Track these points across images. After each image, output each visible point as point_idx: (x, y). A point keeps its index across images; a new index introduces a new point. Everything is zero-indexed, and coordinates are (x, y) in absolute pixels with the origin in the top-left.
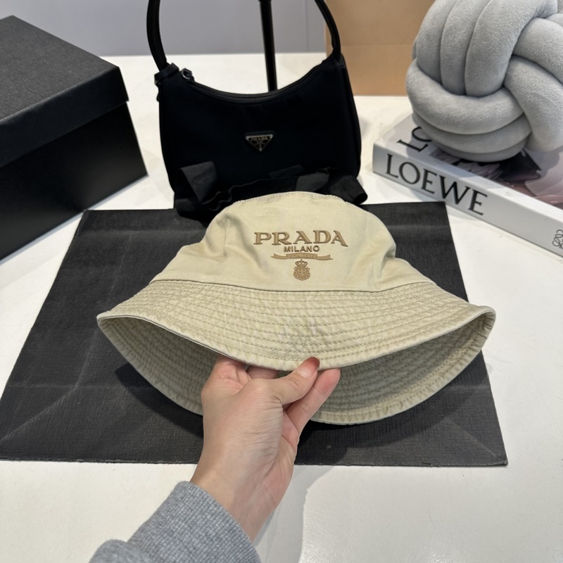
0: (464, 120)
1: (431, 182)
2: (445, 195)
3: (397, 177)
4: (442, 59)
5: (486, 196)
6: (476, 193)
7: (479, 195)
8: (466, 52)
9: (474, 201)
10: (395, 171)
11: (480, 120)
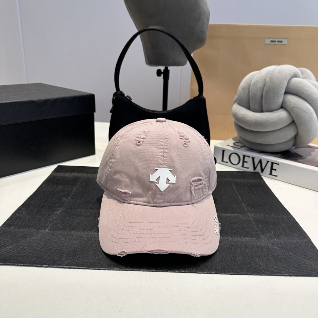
0: (264, 121)
1: (247, 162)
2: (255, 168)
3: (227, 162)
4: (250, 97)
5: (278, 164)
6: (272, 163)
7: (274, 165)
8: (263, 92)
9: (272, 169)
10: (226, 159)
11: (272, 121)
